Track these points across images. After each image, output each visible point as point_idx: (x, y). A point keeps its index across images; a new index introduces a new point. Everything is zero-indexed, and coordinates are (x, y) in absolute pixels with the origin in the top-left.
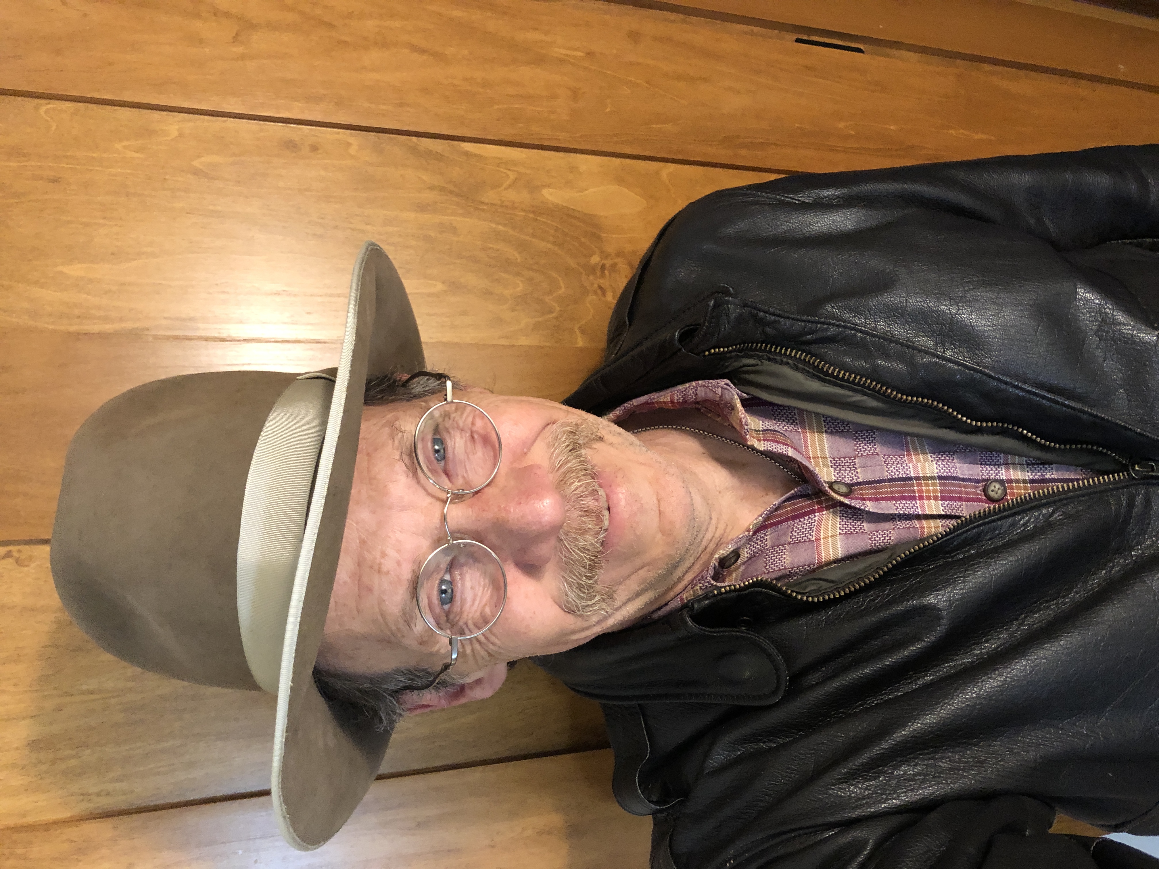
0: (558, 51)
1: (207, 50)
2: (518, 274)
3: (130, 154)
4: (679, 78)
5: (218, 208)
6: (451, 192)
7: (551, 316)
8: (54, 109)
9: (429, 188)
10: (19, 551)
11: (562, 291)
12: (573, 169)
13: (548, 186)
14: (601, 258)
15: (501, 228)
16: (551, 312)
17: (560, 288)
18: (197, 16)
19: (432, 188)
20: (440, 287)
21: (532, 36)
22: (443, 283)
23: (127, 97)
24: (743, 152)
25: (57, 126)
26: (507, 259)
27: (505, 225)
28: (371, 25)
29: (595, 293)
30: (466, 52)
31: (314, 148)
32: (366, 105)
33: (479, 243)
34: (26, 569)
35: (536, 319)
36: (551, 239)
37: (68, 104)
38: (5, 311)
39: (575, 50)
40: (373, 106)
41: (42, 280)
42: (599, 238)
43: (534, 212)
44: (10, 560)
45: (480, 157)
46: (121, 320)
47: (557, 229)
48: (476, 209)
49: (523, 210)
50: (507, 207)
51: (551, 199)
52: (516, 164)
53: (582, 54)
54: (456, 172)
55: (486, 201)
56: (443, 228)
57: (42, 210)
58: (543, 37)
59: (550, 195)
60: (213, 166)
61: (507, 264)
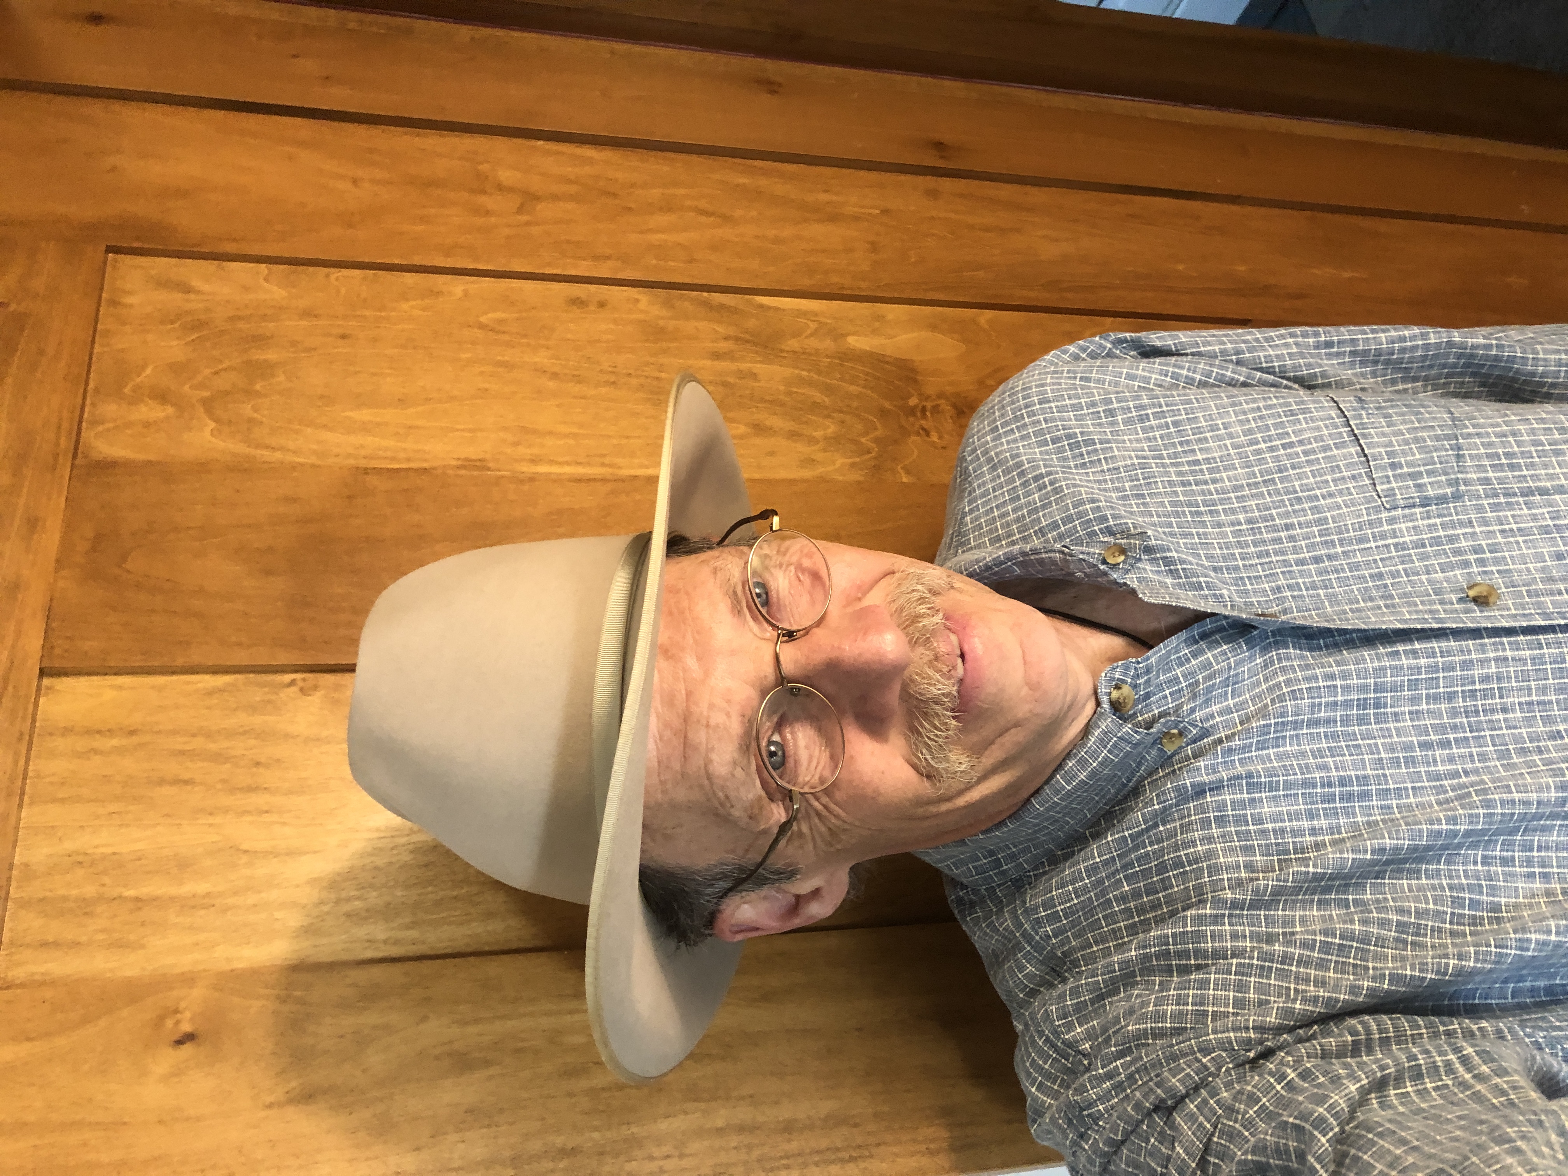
0: (852, 210)
1: (493, 219)
2: (828, 417)
3: (417, 312)
4: (986, 229)
5: (506, 358)
6: (748, 341)
7: (868, 456)
9: (724, 338)
10: (304, 680)
11: (880, 432)
12: (880, 318)
13: (854, 334)
14: (921, 401)
15: (804, 373)
16: (869, 453)
17: (876, 429)
18: (484, 192)
19: (727, 338)
20: (742, 429)
21: (823, 197)
22: (746, 425)
23: (417, 260)
24: (1069, 295)
25: (347, 290)
26: (814, 402)
27: (809, 371)
28: (655, 193)
29: (919, 434)
30: (754, 213)
31: (602, 305)
32: (654, 262)
33: (782, 388)
34: (309, 698)
35: (851, 460)
36: (861, 382)
38: (294, 452)
39: (870, 208)
40: (662, 263)
41: (330, 425)
42: (916, 381)
43: (840, 358)
44: (294, 689)
45: (777, 309)
46: (408, 460)
47: (867, 374)
48: (777, 356)
49: (827, 356)
50: (810, 354)
51: (858, 345)
52: (816, 315)
53: (877, 211)
54: (752, 323)
55: (787, 348)
56: (742, 375)
57: (331, 363)
58: (835, 198)
59: (858, 342)
60: (500, 321)
61: (814, 407)
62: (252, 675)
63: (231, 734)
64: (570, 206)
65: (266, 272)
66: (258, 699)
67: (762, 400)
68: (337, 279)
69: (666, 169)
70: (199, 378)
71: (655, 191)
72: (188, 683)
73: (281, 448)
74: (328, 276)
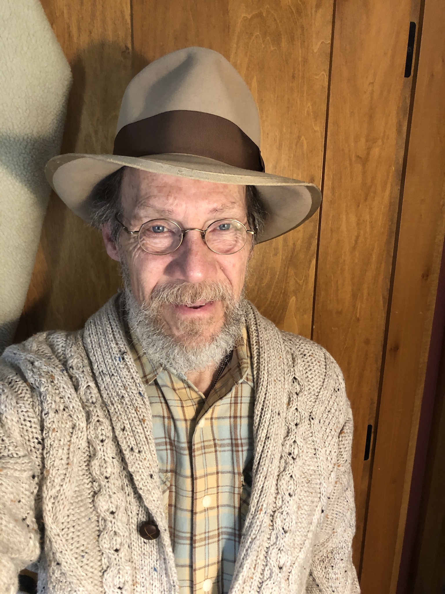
0: (359, 305)
1: (353, 144)
2: (256, 284)
3: (306, 110)
4: (349, 363)
5: (283, 146)
6: (293, 253)
8: (324, 78)
9: (294, 244)
10: (129, 53)
12: (305, 312)
13: (297, 300)
15: (277, 276)
18: (367, 141)
21: (365, 292)
25: (317, 79)
26: (263, 279)
27: (278, 278)
30: (357, 261)
32: (331, 215)
33: (270, 266)
34: (121, 55)
36: (273, 300)
37: (327, 84)
38: (236, 53)
39: (360, 313)
40: (331, 217)
41: (250, 69)
43: (284, 292)
44: (124, 49)
45: (309, 267)
47: (277, 303)
48: (285, 266)
49: (285, 287)
50: (286, 280)
51: (291, 300)
52: (306, 284)
53: (358, 316)
54: (302, 256)
55: (289, 270)
56: (276, 249)
57: (280, 71)
58: (365, 298)
59: (293, 300)
60: (302, 145)
61: (261, 279)
62: (130, 30)
63: (104, 21)
64: (360, 179)
65: (327, 43)
66: (120, 33)
67: (263, 256)
68: (323, 74)
69: (380, 224)
70: (272, 12)
71: (368, 218)
72: (126, 3)
73: (238, 47)
74: (324, 70)
